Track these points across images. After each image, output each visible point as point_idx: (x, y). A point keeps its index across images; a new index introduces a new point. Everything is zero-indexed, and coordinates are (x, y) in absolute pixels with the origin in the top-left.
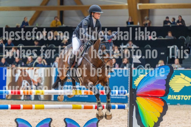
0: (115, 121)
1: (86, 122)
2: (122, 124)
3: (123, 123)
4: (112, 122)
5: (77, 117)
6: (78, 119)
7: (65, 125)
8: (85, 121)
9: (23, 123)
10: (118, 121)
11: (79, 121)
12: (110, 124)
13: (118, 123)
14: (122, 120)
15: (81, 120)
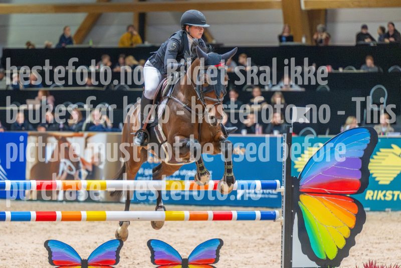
0: (255, 246)
1: (194, 248)
2: (269, 253)
3: (272, 250)
4: (248, 247)
5: (175, 237)
6: (177, 242)
7: (150, 255)
8: (192, 245)
9: (62, 250)
10: (260, 246)
11: (179, 244)
12: (244, 252)
13: (261, 249)
14: (269, 243)
15: (182, 243)
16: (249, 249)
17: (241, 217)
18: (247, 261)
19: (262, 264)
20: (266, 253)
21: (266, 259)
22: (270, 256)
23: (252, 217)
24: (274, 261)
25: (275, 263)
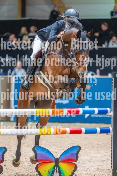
17: (87, 132)
18: (90, 160)
19: (100, 161)
20: (103, 153)
21: (102, 157)
22: (106, 155)
23: (94, 132)
24: (108, 159)
25: (108, 160)
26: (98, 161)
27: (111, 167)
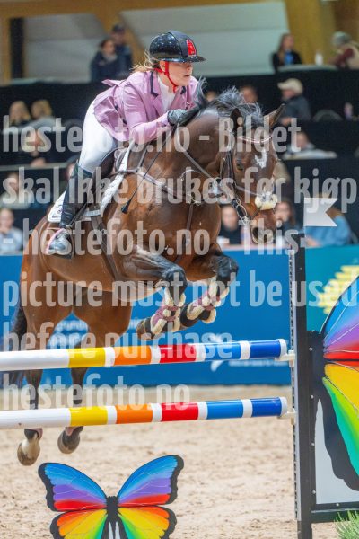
6: (98, 462)
7: (44, 493)
11: (103, 466)
12: (226, 475)
16: (236, 469)
17: (215, 413)
18: (233, 493)
23: (236, 412)
24: (283, 491)
25: (286, 495)
26: (255, 498)
27: (294, 514)
